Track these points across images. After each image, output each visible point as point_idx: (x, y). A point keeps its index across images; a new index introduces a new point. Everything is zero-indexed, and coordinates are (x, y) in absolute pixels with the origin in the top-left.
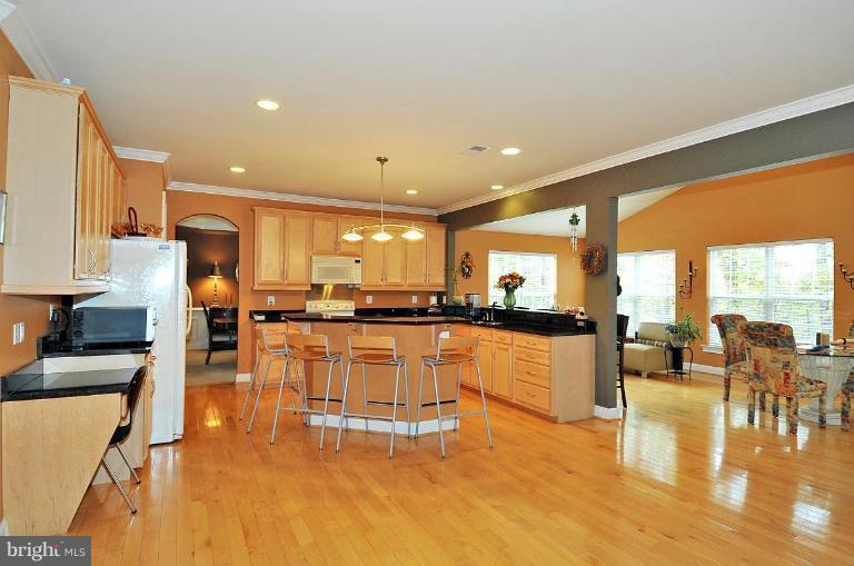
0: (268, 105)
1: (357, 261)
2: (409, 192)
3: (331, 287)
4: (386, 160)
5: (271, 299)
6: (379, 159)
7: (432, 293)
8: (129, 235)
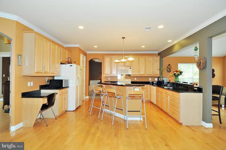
0: (81, 27)
1: (130, 68)
2: (142, 47)
3: (125, 75)
4: (124, 38)
5: (109, 78)
6: (123, 38)
7: (156, 77)
8: (68, 63)
